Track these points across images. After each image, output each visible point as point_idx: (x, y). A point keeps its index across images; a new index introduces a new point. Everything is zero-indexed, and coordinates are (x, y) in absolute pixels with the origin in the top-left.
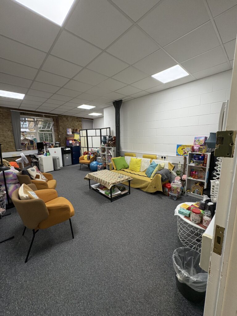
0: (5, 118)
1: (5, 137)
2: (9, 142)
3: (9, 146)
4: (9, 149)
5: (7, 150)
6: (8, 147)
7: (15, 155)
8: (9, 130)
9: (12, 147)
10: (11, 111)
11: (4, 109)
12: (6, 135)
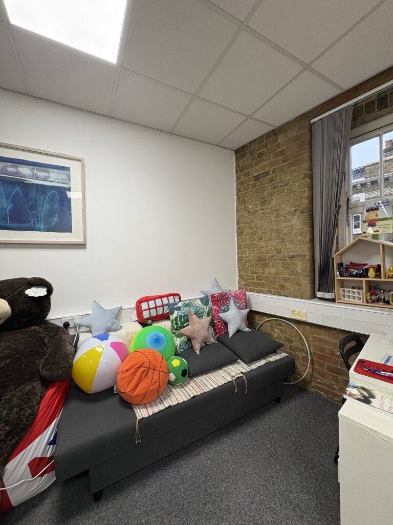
0: (291, 165)
1: (283, 241)
2: (292, 257)
3: (290, 275)
4: (287, 284)
5: (282, 287)
6: (288, 276)
7: (299, 314)
8: (295, 211)
9: (298, 280)
10: (314, 123)
11: (289, 131)
12: (285, 231)
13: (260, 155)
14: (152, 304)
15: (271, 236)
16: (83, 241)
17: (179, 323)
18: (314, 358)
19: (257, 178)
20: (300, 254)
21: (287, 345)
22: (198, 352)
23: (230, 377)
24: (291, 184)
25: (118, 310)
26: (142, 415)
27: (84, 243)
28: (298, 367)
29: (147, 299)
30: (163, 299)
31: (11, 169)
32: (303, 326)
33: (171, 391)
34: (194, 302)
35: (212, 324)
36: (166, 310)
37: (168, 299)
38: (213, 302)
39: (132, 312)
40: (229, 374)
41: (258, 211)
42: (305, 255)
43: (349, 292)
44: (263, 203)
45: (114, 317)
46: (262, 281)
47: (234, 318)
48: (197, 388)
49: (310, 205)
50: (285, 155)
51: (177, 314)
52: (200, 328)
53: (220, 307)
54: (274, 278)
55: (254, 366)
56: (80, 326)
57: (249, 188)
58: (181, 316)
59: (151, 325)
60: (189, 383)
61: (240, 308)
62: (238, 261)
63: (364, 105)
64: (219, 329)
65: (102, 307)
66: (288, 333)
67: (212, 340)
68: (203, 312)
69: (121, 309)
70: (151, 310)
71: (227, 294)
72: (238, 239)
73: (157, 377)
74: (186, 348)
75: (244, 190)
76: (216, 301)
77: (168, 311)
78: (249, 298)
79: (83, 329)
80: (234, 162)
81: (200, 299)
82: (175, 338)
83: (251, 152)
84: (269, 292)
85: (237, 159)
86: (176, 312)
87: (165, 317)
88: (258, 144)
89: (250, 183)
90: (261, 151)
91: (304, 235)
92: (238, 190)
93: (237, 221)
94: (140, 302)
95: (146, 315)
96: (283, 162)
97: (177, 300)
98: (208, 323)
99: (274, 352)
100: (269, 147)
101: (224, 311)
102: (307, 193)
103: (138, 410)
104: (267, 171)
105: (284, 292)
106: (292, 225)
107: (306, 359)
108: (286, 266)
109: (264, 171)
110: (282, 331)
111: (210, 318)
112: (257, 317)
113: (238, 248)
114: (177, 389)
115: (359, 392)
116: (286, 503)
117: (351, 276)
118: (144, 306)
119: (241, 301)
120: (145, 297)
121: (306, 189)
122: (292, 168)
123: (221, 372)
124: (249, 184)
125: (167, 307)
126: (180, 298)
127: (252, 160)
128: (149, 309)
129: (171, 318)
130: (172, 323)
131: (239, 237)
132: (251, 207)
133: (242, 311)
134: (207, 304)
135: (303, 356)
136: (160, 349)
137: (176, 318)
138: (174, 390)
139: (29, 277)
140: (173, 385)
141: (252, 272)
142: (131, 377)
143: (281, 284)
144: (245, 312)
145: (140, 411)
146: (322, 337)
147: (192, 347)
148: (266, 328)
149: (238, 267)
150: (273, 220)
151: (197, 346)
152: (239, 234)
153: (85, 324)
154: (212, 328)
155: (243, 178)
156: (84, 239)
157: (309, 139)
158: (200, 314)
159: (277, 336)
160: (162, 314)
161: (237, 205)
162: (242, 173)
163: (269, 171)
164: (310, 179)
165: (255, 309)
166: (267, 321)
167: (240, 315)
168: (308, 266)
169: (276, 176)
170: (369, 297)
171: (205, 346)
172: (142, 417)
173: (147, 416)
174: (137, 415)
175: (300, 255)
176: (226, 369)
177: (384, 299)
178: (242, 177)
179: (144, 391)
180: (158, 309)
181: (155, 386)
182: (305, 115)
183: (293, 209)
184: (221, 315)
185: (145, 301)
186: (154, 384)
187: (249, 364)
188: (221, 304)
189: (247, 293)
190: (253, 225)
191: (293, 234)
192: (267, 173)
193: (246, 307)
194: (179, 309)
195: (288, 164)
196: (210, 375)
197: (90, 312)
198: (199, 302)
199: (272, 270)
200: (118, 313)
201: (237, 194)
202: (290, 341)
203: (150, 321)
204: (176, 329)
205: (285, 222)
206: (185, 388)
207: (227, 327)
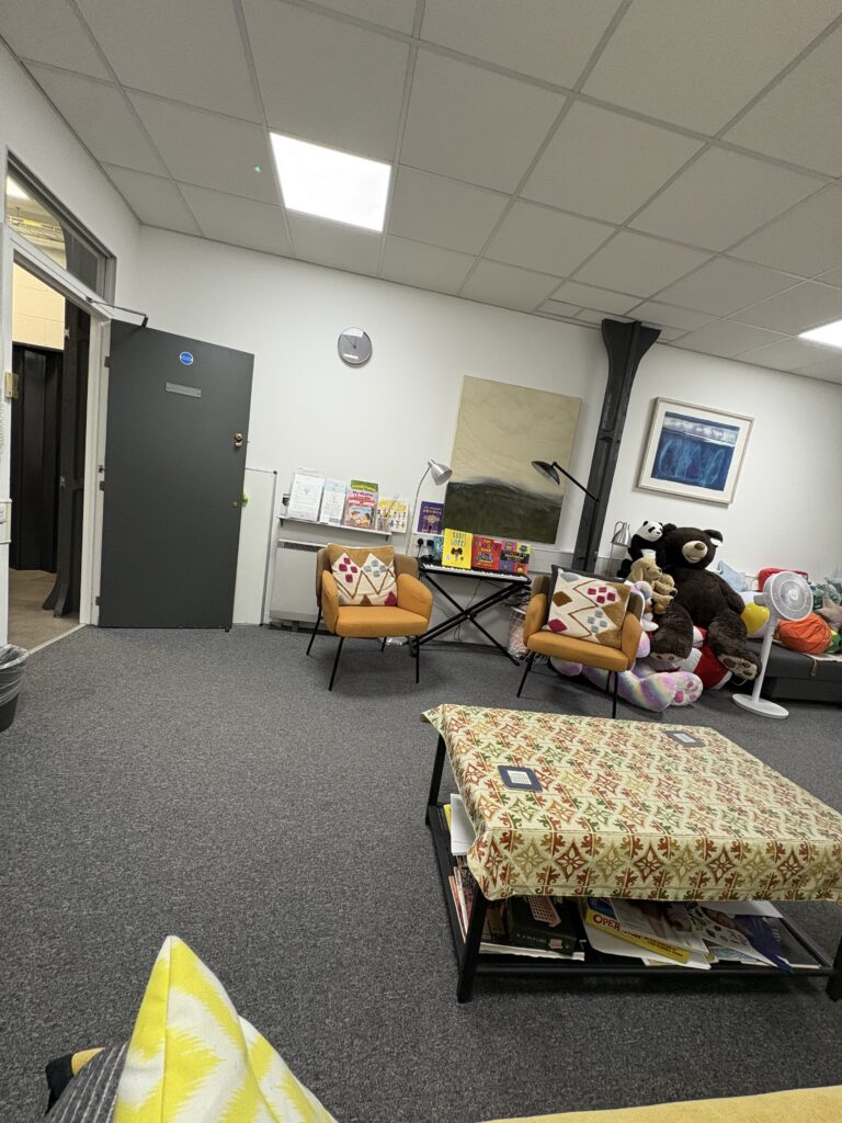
27: (728, 502)
31: (699, 430)
34: (828, 586)
65: (732, 569)
69: (744, 575)
94: (764, 573)
120: (771, 569)
139: (703, 529)
142: (805, 629)
156: (731, 498)
198: (833, 587)
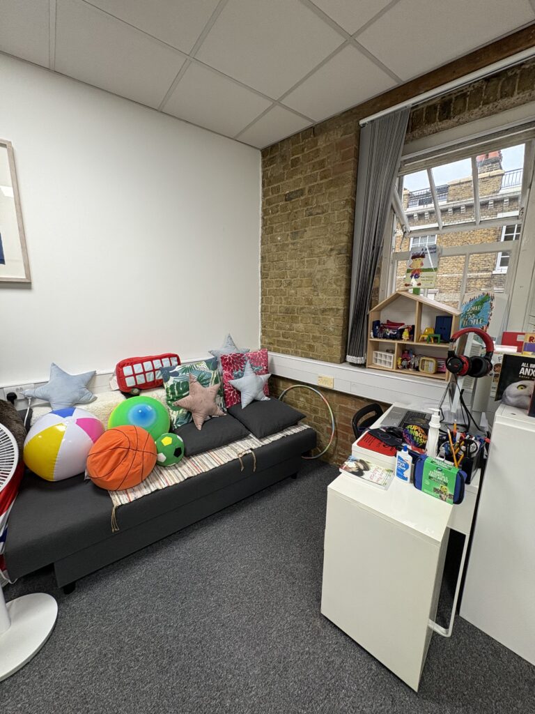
0: (331, 184)
1: (315, 289)
2: (324, 311)
3: (320, 332)
4: (316, 345)
5: (311, 347)
6: (318, 335)
7: (325, 381)
8: (332, 250)
9: (329, 340)
10: (364, 125)
11: (331, 132)
12: (318, 277)
13: (295, 162)
14: (138, 368)
15: (302, 281)
16: (24, 277)
17: (176, 392)
18: (338, 430)
19: (288, 198)
20: (334, 307)
21: (311, 416)
22: (199, 428)
23: (236, 455)
24: (330, 212)
25: (90, 376)
26: (120, 501)
27: (27, 281)
28: (322, 439)
29: (131, 362)
30: (154, 361)
32: (329, 395)
33: (161, 473)
34: (198, 366)
35: (221, 392)
36: (159, 376)
37: (161, 362)
38: (223, 365)
39: (111, 379)
40: (236, 451)
41: (287, 245)
42: (338, 310)
43: (381, 355)
44: (295, 235)
45: (83, 385)
46: (289, 340)
47: (249, 385)
48: (194, 468)
49: (350, 244)
50: (326, 168)
51: (174, 381)
52: (204, 398)
53: (232, 371)
54: (303, 336)
55: (266, 442)
56: (33, 399)
57: (277, 212)
58: (178, 383)
59: (138, 395)
60: (185, 463)
61: (258, 373)
62: (262, 311)
63: (425, 109)
64: (231, 398)
65: (65, 373)
66: (314, 403)
67: (220, 412)
68: (209, 379)
69: (94, 375)
70: (137, 377)
71: (242, 355)
72: (262, 283)
73: (141, 458)
74: (186, 422)
75: (272, 213)
76: (227, 364)
77: (161, 378)
78: (272, 360)
79: (38, 402)
80: (260, 169)
81: (206, 361)
82: (171, 411)
83: (283, 156)
84: (296, 354)
85: (265, 165)
86: (172, 378)
87: (158, 384)
88: (293, 145)
89: (280, 204)
90: (296, 156)
91: (339, 283)
92: (265, 212)
93: (262, 257)
94: (121, 366)
95: (130, 382)
96: (321, 179)
97: (174, 362)
98: (215, 392)
99: (295, 424)
100: (306, 151)
101: (238, 377)
102: (346, 228)
103: (116, 496)
104: (301, 189)
105: (312, 355)
106: (326, 269)
107: (329, 431)
108: (317, 322)
109: (297, 189)
110: (307, 400)
111: (218, 385)
112: (281, 383)
113: (262, 295)
114: (169, 471)
115: (356, 464)
116: (280, 573)
117: (385, 337)
118: (127, 370)
119: (260, 364)
120: (129, 360)
121: (346, 221)
122: (332, 190)
123: (226, 449)
124: (278, 206)
125: (160, 372)
126: (178, 360)
127: (284, 168)
128: (134, 375)
129: (165, 386)
130: (167, 392)
131: (264, 280)
132: (279, 238)
133: (262, 376)
134: (215, 368)
135: (327, 428)
136: (146, 426)
137: (172, 387)
138: (165, 472)
140: (164, 467)
141: (277, 328)
142: (105, 460)
143: (309, 343)
144: (265, 377)
145: (119, 498)
146: (349, 407)
147: (193, 421)
148: (291, 396)
149: (262, 320)
150: (306, 259)
151: (199, 421)
152: (264, 276)
153: (40, 395)
154: (222, 398)
155: (271, 196)
156: (26, 275)
157: (355, 148)
158: (205, 380)
159: (302, 405)
160: (154, 381)
161: (262, 234)
162: (270, 187)
163: (304, 188)
164: (353, 208)
165: (278, 373)
166: (292, 388)
167: (257, 381)
168: (341, 322)
169: (313, 197)
170: (399, 363)
171: (210, 420)
172: (120, 504)
173: (127, 502)
174: (114, 502)
175: (332, 309)
176: (233, 445)
177: (414, 364)
178: (270, 193)
179: (123, 475)
180: (147, 374)
181: (137, 469)
182: (354, 111)
183: (330, 247)
184: (233, 382)
185: (128, 364)
186: (136, 466)
187: (262, 439)
188: (234, 368)
189: (269, 353)
190: (281, 264)
191: (327, 282)
192: (301, 192)
193: (267, 371)
194: (176, 374)
195: (328, 182)
196: (212, 453)
197: (47, 379)
198: (204, 365)
199: (301, 326)
200: (90, 381)
201: (263, 218)
202: (315, 411)
203: (136, 391)
204: (173, 400)
205: (319, 264)
206: (179, 469)
207: (240, 396)
